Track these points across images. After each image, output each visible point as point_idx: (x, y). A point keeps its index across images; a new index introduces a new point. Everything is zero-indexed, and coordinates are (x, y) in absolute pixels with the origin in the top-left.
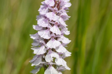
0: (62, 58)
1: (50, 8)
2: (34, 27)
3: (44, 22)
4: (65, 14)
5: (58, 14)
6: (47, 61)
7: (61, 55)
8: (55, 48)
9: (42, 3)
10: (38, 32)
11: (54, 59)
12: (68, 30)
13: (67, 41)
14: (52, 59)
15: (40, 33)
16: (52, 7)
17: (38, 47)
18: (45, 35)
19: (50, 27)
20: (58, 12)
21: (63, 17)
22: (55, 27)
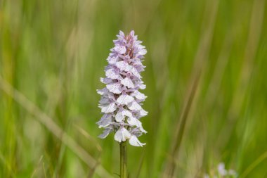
0: (137, 118)
1: (121, 56)
2: (102, 80)
3: (114, 73)
4: (139, 63)
5: (131, 64)
6: (117, 121)
7: (135, 114)
8: (126, 104)
9: (111, 50)
10: (107, 86)
11: (127, 118)
12: (144, 84)
13: (142, 97)
14: (124, 117)
15: (108, 87)
16: (123, 55)
17: (106, 105)
18: (115, 89)
19: (121, 79)
20: (131, 60)
21: (137, 67)
22: (126, 79)
